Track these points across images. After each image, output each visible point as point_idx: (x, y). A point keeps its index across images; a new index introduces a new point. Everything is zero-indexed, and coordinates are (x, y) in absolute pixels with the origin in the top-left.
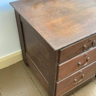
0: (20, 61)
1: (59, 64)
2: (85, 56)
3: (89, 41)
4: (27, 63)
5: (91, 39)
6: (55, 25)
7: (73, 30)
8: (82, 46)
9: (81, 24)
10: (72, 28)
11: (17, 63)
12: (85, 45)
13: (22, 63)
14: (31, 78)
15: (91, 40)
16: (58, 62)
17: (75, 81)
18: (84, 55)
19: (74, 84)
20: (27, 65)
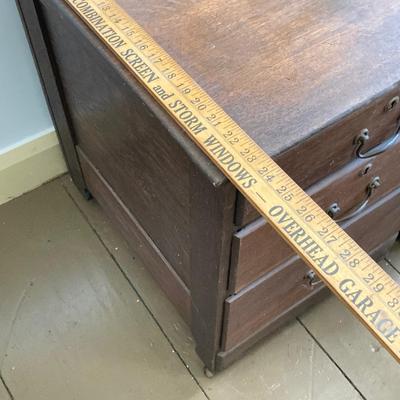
0: (58, 178)
1: (239, 231)
2: (360, 175)
3: (385, 110)
4: (86, 190)
5: (394, 99)
6: (214, 26)
7: (308, 55)
8: (352, 138)
9: (350, 22)
10: (304, 47)
11: (44, 184)
12: (366, 130)
13: (66, 188)
14: (112, 256)
15: (394, 102)
16: (235, 222)
17: (308, 277)
18: (357, 172)
19: (305, 286)
20: (91, 197)
